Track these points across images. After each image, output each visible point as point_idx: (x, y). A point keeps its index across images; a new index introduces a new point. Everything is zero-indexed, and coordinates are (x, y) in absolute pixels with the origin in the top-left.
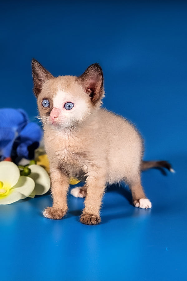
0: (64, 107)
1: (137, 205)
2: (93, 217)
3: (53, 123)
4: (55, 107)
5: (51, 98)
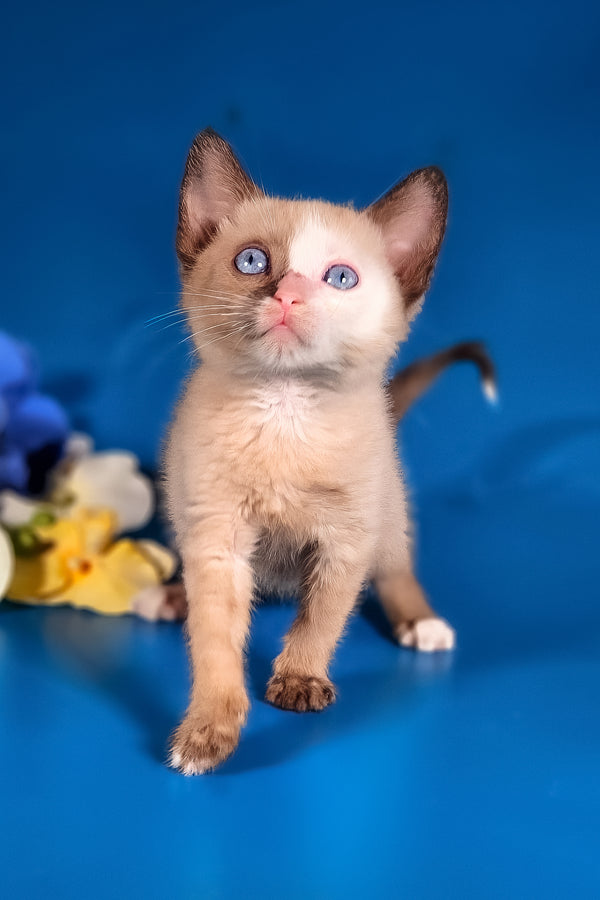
0: (325, 279)
1: (406, 640)
2: (314, 684)
3: (283, 323)
4: (296, 271)
5: (282, 242)
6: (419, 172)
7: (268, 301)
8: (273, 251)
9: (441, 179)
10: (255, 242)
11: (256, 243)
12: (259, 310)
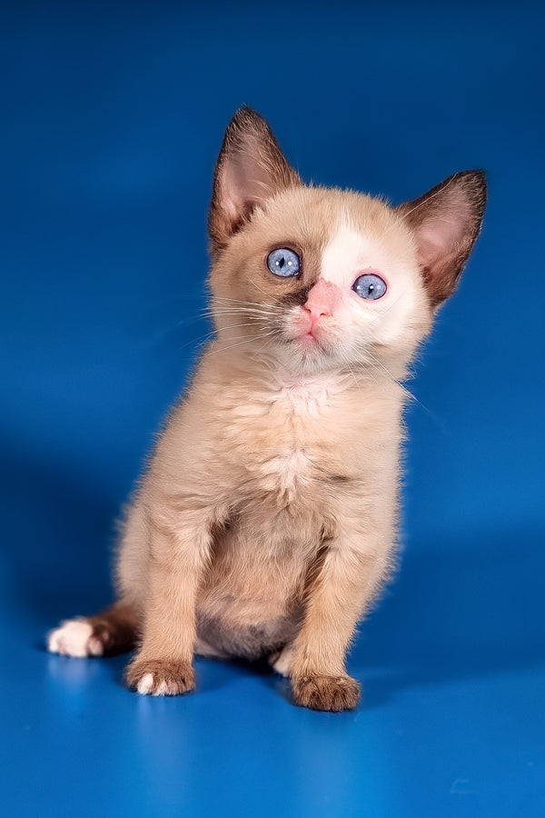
3: (310, 333)
4: (327, 279)
5: (316, 246)
6: (460, 175)
7: (297, 310)
8: (306, 254)
9: (483, 185)
10: (289, 243)
11: (289, 245)
12: (288, 319)
